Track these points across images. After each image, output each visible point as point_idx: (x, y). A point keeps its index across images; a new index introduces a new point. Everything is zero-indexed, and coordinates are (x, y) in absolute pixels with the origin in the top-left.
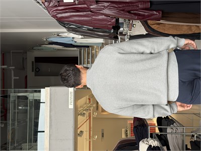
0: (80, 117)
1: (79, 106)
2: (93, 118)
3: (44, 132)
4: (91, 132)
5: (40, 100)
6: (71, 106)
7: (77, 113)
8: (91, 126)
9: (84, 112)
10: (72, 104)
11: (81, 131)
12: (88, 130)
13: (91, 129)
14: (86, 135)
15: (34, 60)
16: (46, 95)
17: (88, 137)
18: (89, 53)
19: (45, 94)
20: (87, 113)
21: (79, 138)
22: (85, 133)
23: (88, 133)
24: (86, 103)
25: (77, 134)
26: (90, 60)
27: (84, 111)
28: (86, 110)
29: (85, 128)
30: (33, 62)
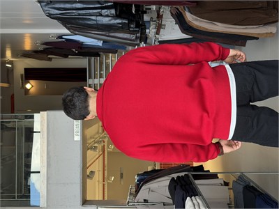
0: (89, 152)
1: (88, 137)
2: (109, 153)
3: (39, 172)
4: (106, 172)
5: (33, 128)
6: (78, 138)
7: (86, 146)
8: (106, 163)
9: (96, 145)
10: (79, 134)
11: (91, 172)
12: (101, 169)
13: (106, 168)
14: (98, 176)
15: (23, 72)
16: (41, 122)
17: (101, 179)
18: (102, 63)
19: (40, 120)
20: (99, 146)
21: (88, 181)
22: (96, 174)
23: (101, 173)
24: (98, 133)
25: (86, 176)
26: (104, 73)
27: (95, 143)
28: (99, 142)
29: (97, 167)
30: (22, 75)
